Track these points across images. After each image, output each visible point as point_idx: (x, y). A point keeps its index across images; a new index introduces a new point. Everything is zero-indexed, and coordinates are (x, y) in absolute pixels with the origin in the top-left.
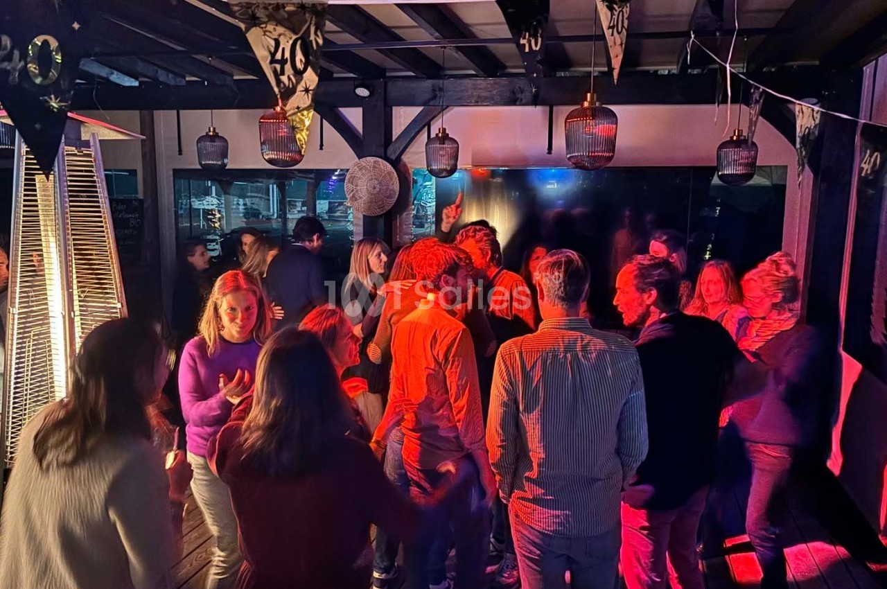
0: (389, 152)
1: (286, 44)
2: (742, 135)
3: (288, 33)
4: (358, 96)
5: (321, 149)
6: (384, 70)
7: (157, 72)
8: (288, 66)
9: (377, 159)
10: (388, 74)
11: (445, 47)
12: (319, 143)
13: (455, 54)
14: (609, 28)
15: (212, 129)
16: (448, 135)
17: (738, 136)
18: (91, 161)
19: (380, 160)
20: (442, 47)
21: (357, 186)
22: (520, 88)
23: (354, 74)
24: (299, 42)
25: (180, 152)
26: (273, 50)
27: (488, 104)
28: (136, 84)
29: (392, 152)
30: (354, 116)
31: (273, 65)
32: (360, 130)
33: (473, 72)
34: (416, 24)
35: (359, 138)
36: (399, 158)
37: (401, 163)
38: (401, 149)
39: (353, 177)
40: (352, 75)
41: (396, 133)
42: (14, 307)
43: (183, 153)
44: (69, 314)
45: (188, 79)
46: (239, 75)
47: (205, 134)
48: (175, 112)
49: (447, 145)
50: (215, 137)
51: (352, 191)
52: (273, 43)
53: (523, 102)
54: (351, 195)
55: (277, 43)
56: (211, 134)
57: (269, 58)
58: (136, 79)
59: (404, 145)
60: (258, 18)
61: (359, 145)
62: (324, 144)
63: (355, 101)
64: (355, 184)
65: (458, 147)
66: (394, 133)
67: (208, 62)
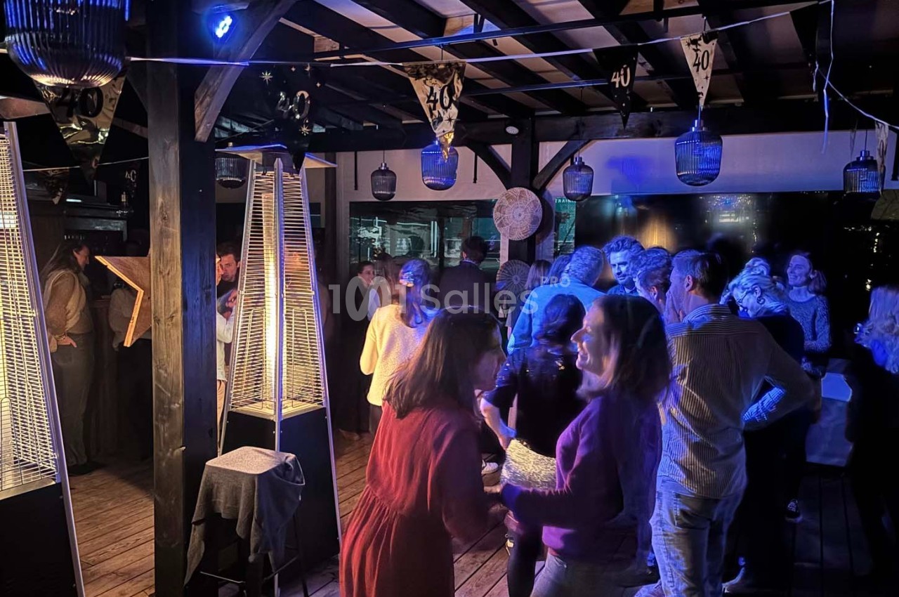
0: (534, 182)
1: (437, 90)
2: (869, 156)
3: (438, 82)
4: (509, 134)
5: (475, 182)
6: (534, 110)
7: (341, 119)
8: (438, 104)
9: (523, 189)
10: (537, 114)
11: (583, 87)
12: (473, 177)
13: (594, 93)
14: (695, 65)
15: (383, 164)
16: (583, 163)
17: (865, 157)
18: (299, 184)
19: (526, 190)
20: (580, 87)
21: (504, 214)
22: (658, 121)
23: (505, 114)
24: (446, 88)
25: (356, 188)
26: (429, 94)
27: (628, 136)
28: (324, 130)
29: (537, 183)
30: (504, 152)
31: (428, 104)
32: (510, 165)
33: (614, 109)
34: (555, 69)
35: (508, 172)
36: (543, 188)
37: (546, 192)
38: (545, 180)
39: (501, 207)
40: (504, 116)
41: (542, 165)
42: (242, 290)
43: (359, 187)
44: (281, 296)
45: (364, 125)
46: (407, 120)
47: (377, 169)
48: (353, 153)
49: (583, 173)
50: (387, 172)
51: (500, 218)
52: (429, 89)
53: (662, 133)
54: (499, 222)
55: (432, 89)
56: (383, 168)
57: (427, 100)
58: (324, 127)
59: (548, 177)
60: (421, 74)
61: (507, 177)
62: (478, 178)
63: (507, 139)
64: (502, 212)
65: (593, 174)
66: (539, 166)
67: (382, 109)
